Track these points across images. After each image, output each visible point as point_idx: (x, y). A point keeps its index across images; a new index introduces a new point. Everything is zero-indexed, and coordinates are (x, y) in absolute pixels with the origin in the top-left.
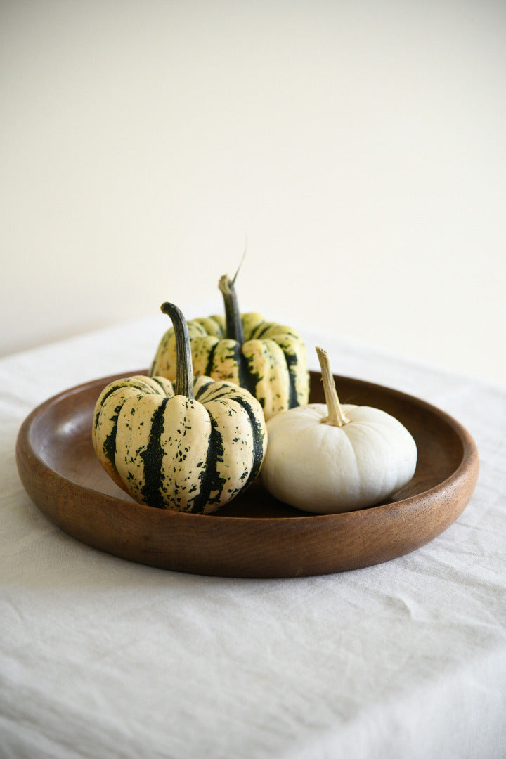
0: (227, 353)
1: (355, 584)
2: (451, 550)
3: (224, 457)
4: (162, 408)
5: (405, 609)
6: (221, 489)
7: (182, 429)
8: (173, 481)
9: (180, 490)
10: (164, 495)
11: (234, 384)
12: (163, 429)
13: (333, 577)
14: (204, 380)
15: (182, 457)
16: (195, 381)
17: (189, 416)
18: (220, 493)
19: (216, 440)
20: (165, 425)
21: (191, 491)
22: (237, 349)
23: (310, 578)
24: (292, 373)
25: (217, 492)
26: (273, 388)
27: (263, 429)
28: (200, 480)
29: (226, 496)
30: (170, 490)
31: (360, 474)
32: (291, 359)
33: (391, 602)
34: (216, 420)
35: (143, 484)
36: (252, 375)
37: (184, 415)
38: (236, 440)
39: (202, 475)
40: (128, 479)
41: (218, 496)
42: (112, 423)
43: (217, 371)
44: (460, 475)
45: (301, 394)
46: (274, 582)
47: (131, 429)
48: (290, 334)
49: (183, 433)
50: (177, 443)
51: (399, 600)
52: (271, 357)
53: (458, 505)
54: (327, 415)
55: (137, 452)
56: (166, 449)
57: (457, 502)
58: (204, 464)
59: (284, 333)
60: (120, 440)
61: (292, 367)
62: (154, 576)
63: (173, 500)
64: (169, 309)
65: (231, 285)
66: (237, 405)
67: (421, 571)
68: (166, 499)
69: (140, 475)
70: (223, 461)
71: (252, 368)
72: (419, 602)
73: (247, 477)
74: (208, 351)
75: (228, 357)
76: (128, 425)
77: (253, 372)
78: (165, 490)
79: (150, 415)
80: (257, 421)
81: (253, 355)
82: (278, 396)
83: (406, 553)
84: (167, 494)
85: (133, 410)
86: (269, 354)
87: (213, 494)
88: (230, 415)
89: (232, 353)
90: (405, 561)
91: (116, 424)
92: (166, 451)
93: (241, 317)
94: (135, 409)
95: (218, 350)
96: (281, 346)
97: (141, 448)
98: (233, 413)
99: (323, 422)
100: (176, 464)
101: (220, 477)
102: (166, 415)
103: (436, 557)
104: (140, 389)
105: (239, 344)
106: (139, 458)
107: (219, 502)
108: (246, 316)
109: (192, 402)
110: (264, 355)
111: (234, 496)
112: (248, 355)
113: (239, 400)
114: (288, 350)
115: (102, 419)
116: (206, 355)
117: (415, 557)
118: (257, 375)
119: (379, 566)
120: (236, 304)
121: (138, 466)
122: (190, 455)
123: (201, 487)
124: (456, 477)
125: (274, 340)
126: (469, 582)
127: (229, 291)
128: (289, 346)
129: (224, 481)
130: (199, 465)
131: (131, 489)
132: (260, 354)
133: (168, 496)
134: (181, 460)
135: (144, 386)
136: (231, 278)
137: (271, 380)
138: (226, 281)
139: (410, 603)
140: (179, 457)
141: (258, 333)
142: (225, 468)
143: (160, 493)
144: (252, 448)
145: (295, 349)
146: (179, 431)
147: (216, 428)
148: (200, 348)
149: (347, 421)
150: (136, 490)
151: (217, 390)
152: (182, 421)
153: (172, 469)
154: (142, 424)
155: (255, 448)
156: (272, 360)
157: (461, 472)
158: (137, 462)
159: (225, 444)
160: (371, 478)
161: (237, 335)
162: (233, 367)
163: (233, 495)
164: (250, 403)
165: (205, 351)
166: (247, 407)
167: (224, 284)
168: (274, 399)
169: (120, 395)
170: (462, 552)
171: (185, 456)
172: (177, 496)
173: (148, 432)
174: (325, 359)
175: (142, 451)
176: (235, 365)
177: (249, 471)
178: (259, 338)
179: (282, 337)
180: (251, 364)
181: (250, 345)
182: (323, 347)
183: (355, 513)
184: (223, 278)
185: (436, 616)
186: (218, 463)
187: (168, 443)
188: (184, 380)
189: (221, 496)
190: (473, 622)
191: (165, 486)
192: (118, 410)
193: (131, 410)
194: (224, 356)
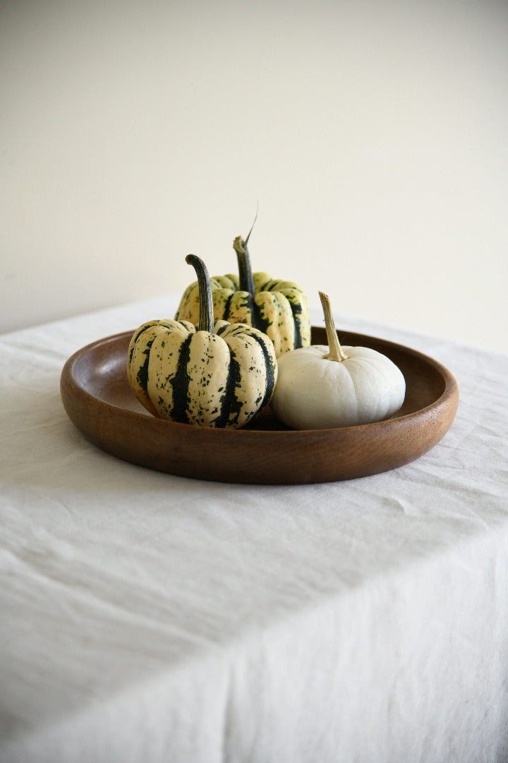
0: (241, 302)
1: (355, 489)
2: (436, 465)
3: (241, 383)
4: (188, 341)
5: (399, 507)
6: (238, 411)
7: (206, 358)
8: (198, 404)
9: (204, 411)
10: (190, 416)
11: (248, 326)
12: (189, 358)
13: (336, 484)
14: (223, 323)
15: (206, 383)
16: (215, 324)
17: (211, 347)
18: (238, 415)
19: (234, 368)
20: (191, 355)
21: (213, 412)
22: (250, 298)
23: (316, 485)
24: (297, 320)
25: (236, 414)
26: (281, 333)
27: (275, 362)
28: (221, 403)
29: (243, 418)
30: (195, 412)
31: (358, 399)
32: (296, 309)
33: (386, 502)
34: (235, 352)
35: (172, 407)
36: (263, 320)
37: (207, 346)
38: (252, 369)
39: (222, 399)
40: (159, 403)
41: (236, 418)
42: (145, 356)
43: (233, 318)
44: (443, 401)
45: (305, 339)
46: (286, 487)
47: (161, 359)
48: (294, 288)
49: (206, 362)
50: (202, 370)
51: (394, 500)
52: (279, 306)
53: (443, 426)
54: (328, 352)
55: (167, 379)
56: (192, 375)
57: (441, 423)
58: (224, 389)
59: (289, 287)
60: (152, 369)
61: (297, 315)
62: (183, 483)
63: (197, 421)
64: (193, 260)
65: (244, 245)
66: (252, 340)
67: (411, 479)
68: (191, 420)
69: (169, 400)
70: (240, 387)
71: (263, 314)
72: (411, 502)
73: (261, 401)
74: (225, 301)
75: (242, 305)
76: (158, 356)
77: (264, 318)
78: (191, 412)
79: (178, 347)
80: (269, 354)
81: (264, 303)
82: (286, 339)
83: (398, 467)
84: (193, 415)
85: (163, 343)
86: (277, 302)
87: (232, 416)
88: (247, 347)
89: (246, 302)
90: (398, 473)
91: (148, 356)
92: (191, 378)
93: (252, 275)
94: (165, 342)
95: (233, 299)
96: (288, 297)
97: (170, 376)
98: (249, 345)
99: (325, 358)
100: (201, 388)
101: (238, 400)
102: (191, 347)
103: (423, 470)
104: (168, 328)
105: (251, 295)
106: (169, 385)
107: (237, 423)
108: (257, 275)
109: (213, 336)
110: (273, 303)
111: (250, 418)
112: (259, 304)
113: (254, 336)
114: (293, 300)
115: (136, 353)
116: (223, 304)
117: (406, 470)
118: (267, 320)
119: (375, 476)
120: (249, 262)
121: (168, 391)
122: (212, 381)
123: (221, 409)
124: (440, 403)
125: (281, 292)
126: (453, 487)
127: (242, 250)
128: (294, 297)
129: (241, 404)
130: (220, 390)
131: (161, 412)
132: (270, 303)
133: (194, 417)
134: (204, 385)
135: (171, 326)
136: (244, 239)
137: (279, 325)
138: (240, 241)
139: (403, 503)
140: (203, 382)
141: (267, 288)
142: (242, 393)
143: (186, 415)
144: (265, 377)
145: (300, 300)
146: (203, 360)
147: (234, 358)
148: (219, 298)
149: (345, 357)
150: (165, 412)
151: (234, 330)
152: (206, 351)
153: (197, 392)
154: (171, 355)
155: (267, 377)
156: (280, 308)
157: (444, 400)
158: (166, 388)
159: (242, 372)
160: (367, 404)
161: (250, 289)
162: (247, 313)
163: (248, 417)
164: (263, 339)
165: (222, 301)
166: (261, 342)
167: (238, 244)
168: (281, 341)
169: (152, 332)
170: (446, 466)
171: (208, 382)
172: (202, 417)
173: (177, 362)
174: (327, 302)
175: (171, 378)
176: (248, 312)
177: (263, 396)
178: (270, 290)
179: (289, 290)
180: (262, 311)
181: (261, 295)
182: (325, 293)
183: (355, 427)
184: (238, 239)
185: (426, 512)
186: (237, 389)
187: (194, 371)
188: (206, 320)
189: (239, 418)
190: (457, 516)
191: (191, 408)
192: (150, 344)
193: (161, 343)
194: (239, 304)
